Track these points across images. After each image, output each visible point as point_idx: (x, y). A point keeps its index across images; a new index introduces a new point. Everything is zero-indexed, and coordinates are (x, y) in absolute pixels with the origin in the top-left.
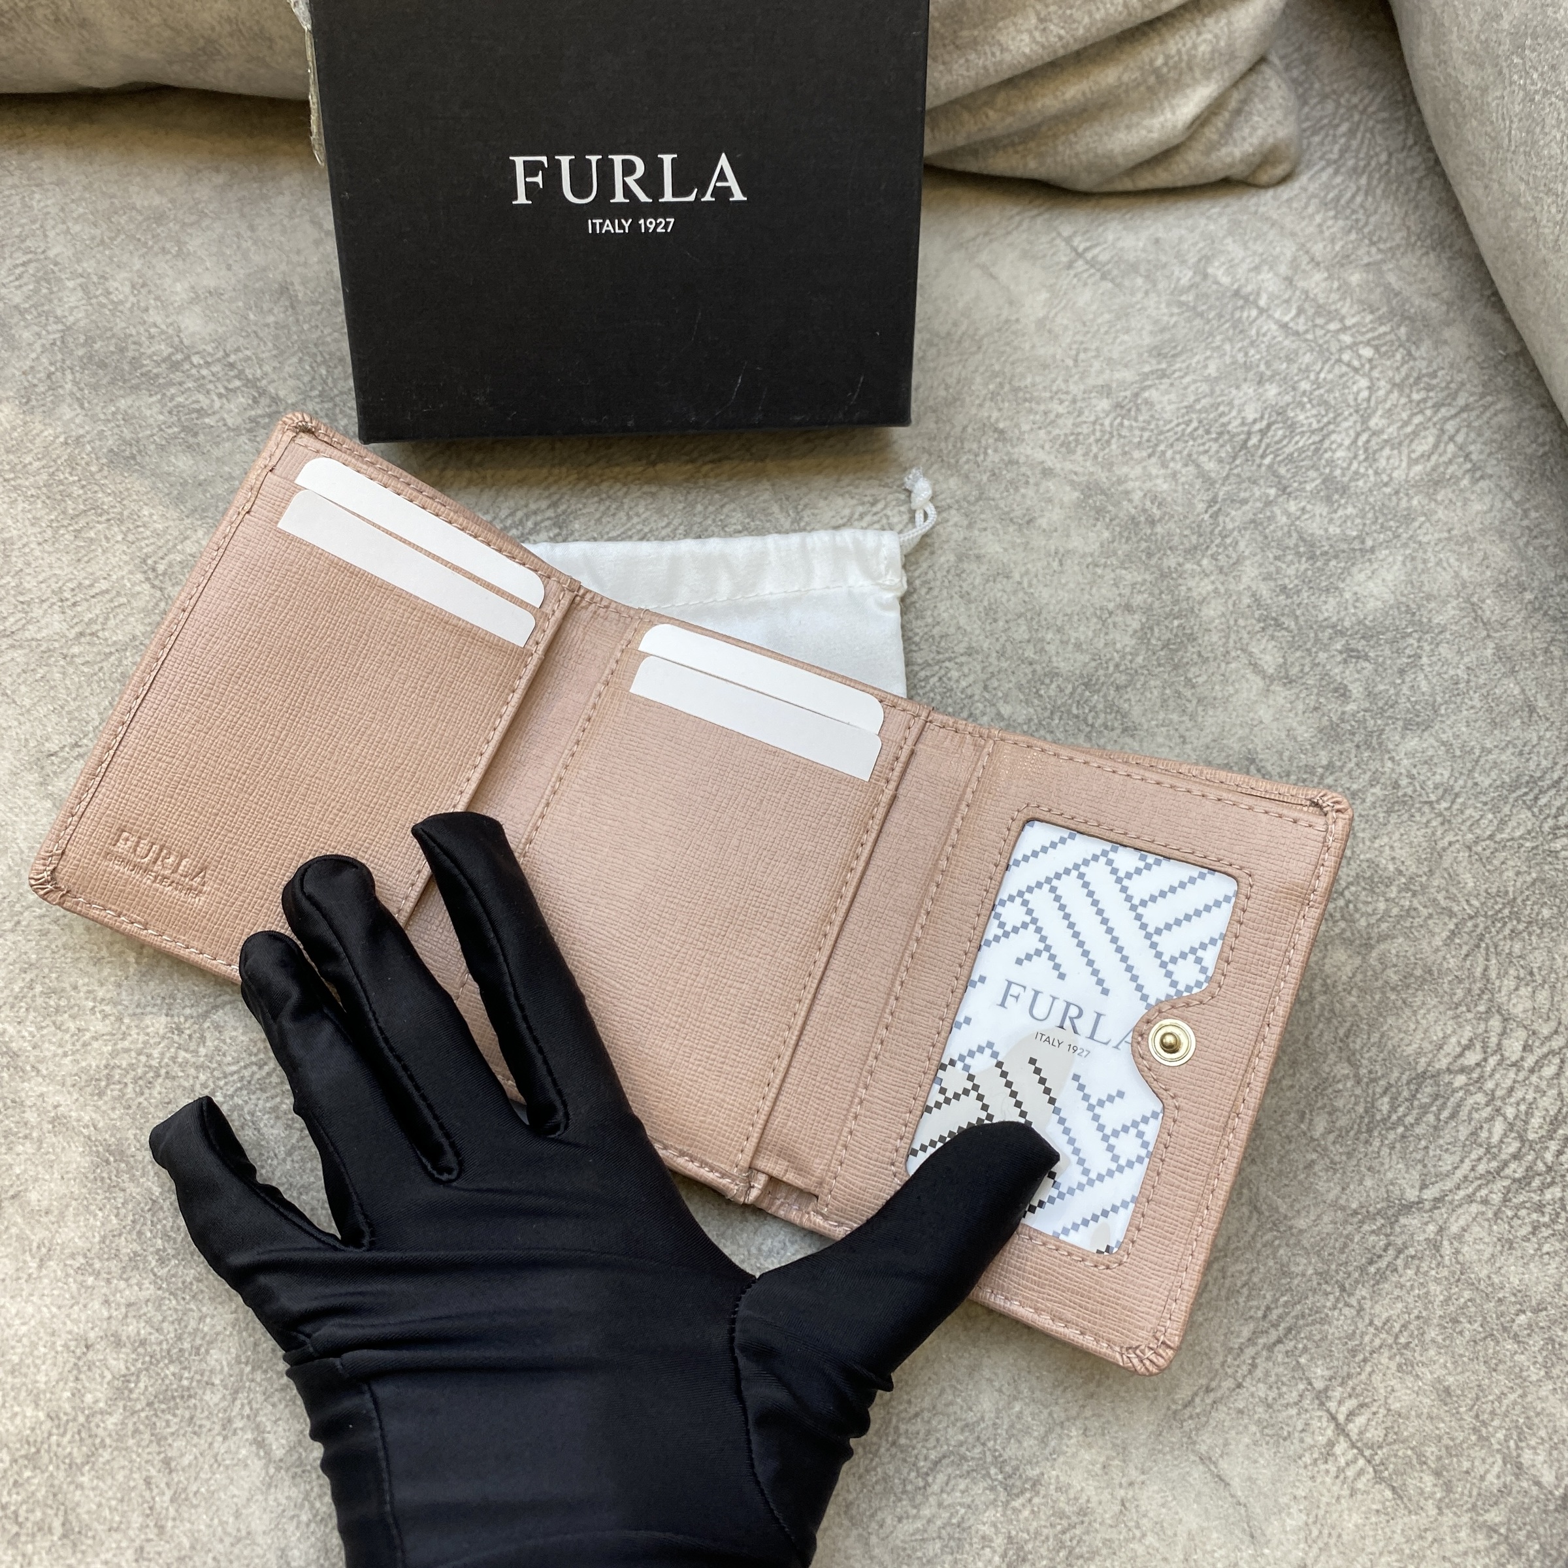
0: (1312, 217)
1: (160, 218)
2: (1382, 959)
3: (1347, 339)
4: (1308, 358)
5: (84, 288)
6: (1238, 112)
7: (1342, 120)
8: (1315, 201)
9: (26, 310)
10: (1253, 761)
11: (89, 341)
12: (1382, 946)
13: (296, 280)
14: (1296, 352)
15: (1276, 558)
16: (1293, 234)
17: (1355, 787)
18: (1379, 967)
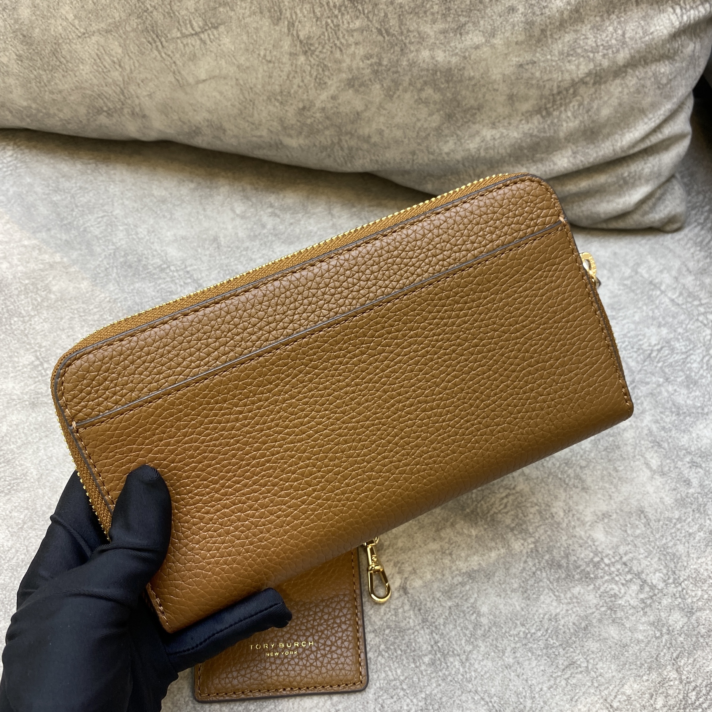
0: (689, 249)
1: (164, 201)
2: (697, 620)
3: (702, 310)
4: (682, 317)
5: (127, 230)
6: (659, 199)
7: (706, 204)
8: (691, 242)
9: (100, 238)
10: (642, 512)
11: (126, 255)
12: (698, 614)
13: (221, 235)
14: (677, 313)
15: (661, 413)
16: (679, 257)
17: (691, 531)
18: (696, 625)
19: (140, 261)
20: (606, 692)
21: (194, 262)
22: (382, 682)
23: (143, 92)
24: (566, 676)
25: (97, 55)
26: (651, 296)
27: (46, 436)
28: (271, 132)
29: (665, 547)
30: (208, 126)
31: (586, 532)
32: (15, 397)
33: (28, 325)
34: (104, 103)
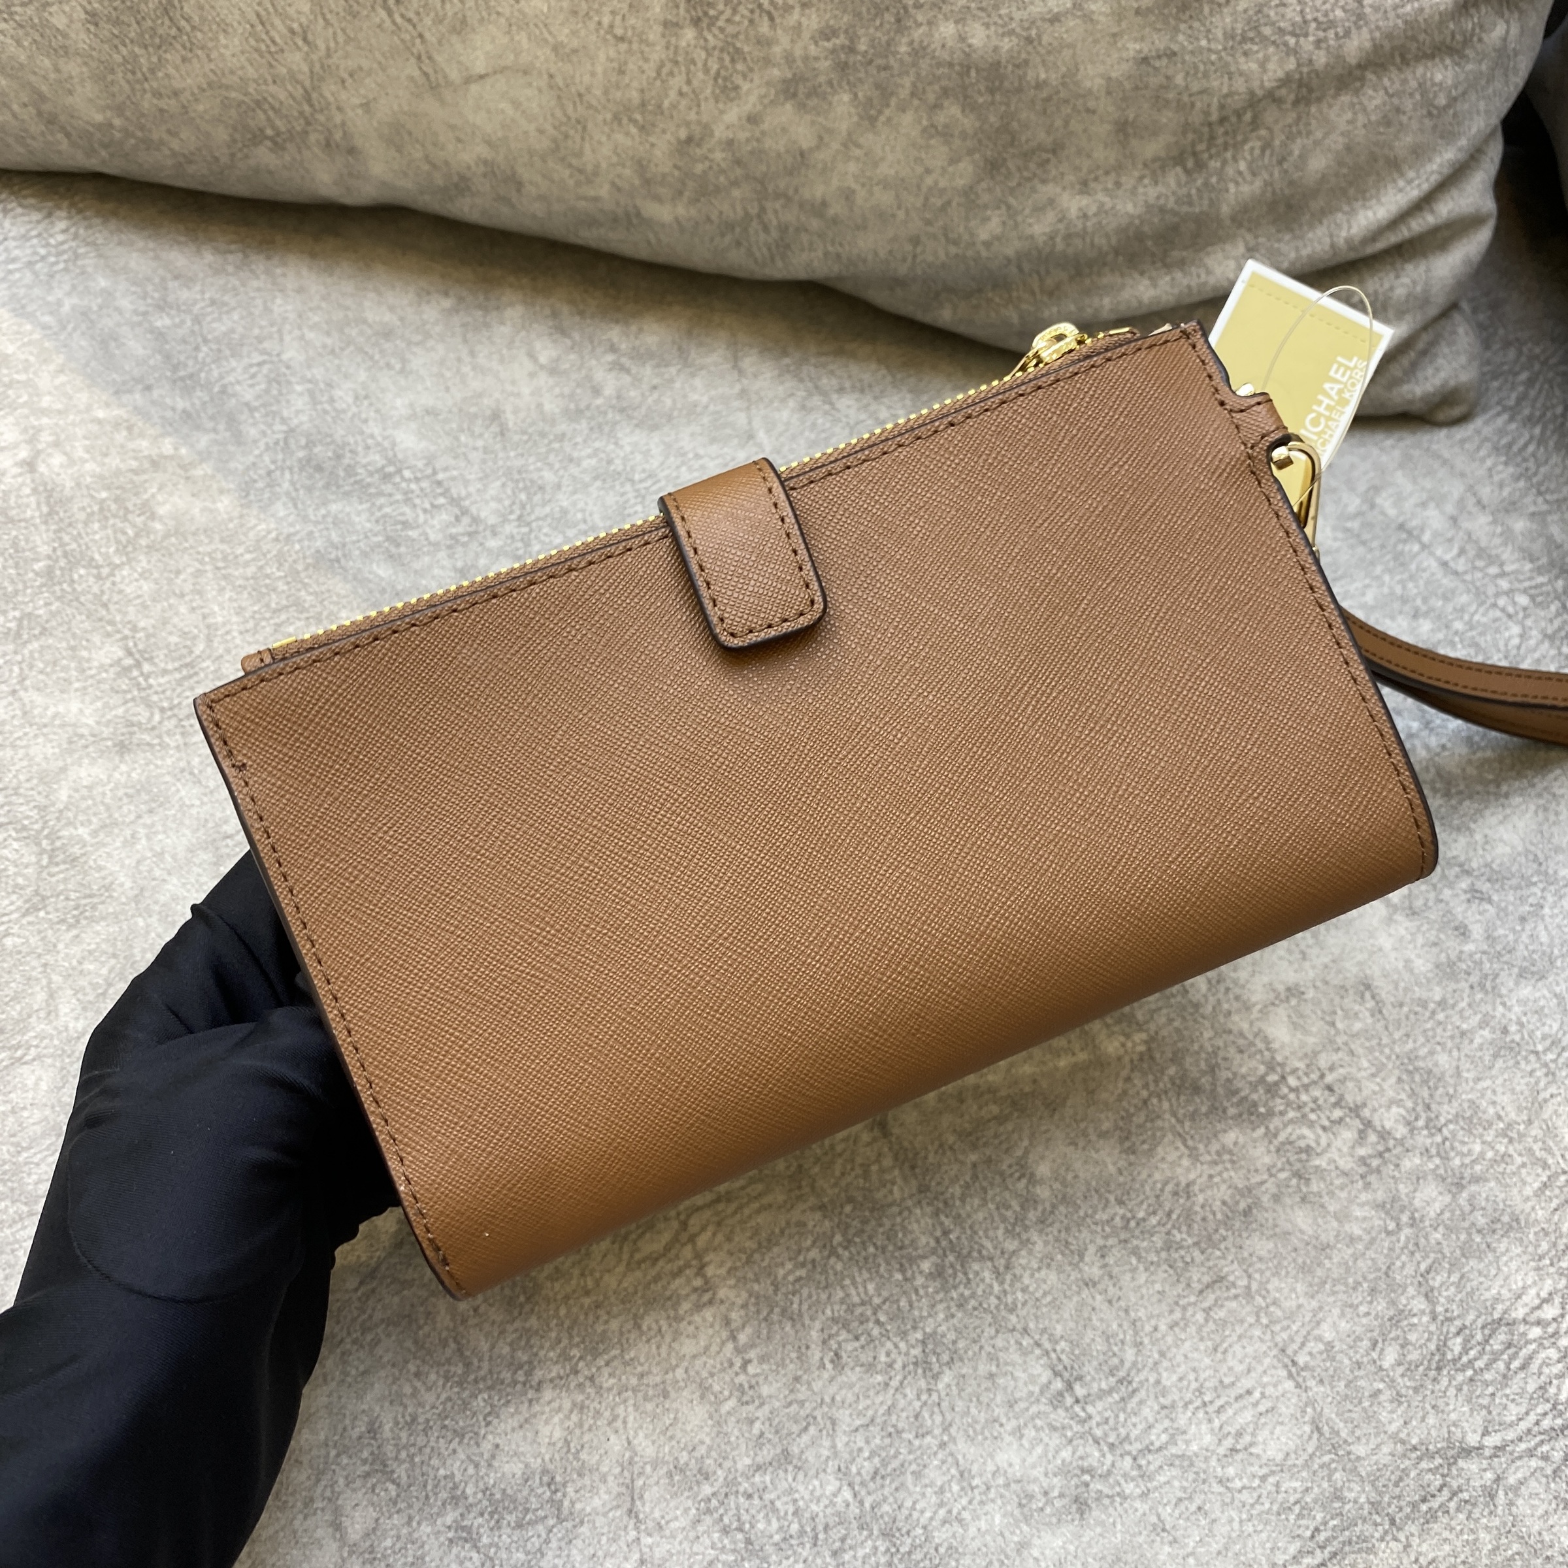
19: (339, 457)
20: (1285, 1335)
21: (452, 462)
22: (836, 1307)
23: (351, 98)
24: (1206, 1305)
25: (258, 15)
26: (1402, 553)
27: (151, 811)
28: (619, 190)
29: (1412, 1057)
30: (485, 175)
31: (1251, 1024)
32: (85, 731)
33: (108, 584)
34: (269, 119)
